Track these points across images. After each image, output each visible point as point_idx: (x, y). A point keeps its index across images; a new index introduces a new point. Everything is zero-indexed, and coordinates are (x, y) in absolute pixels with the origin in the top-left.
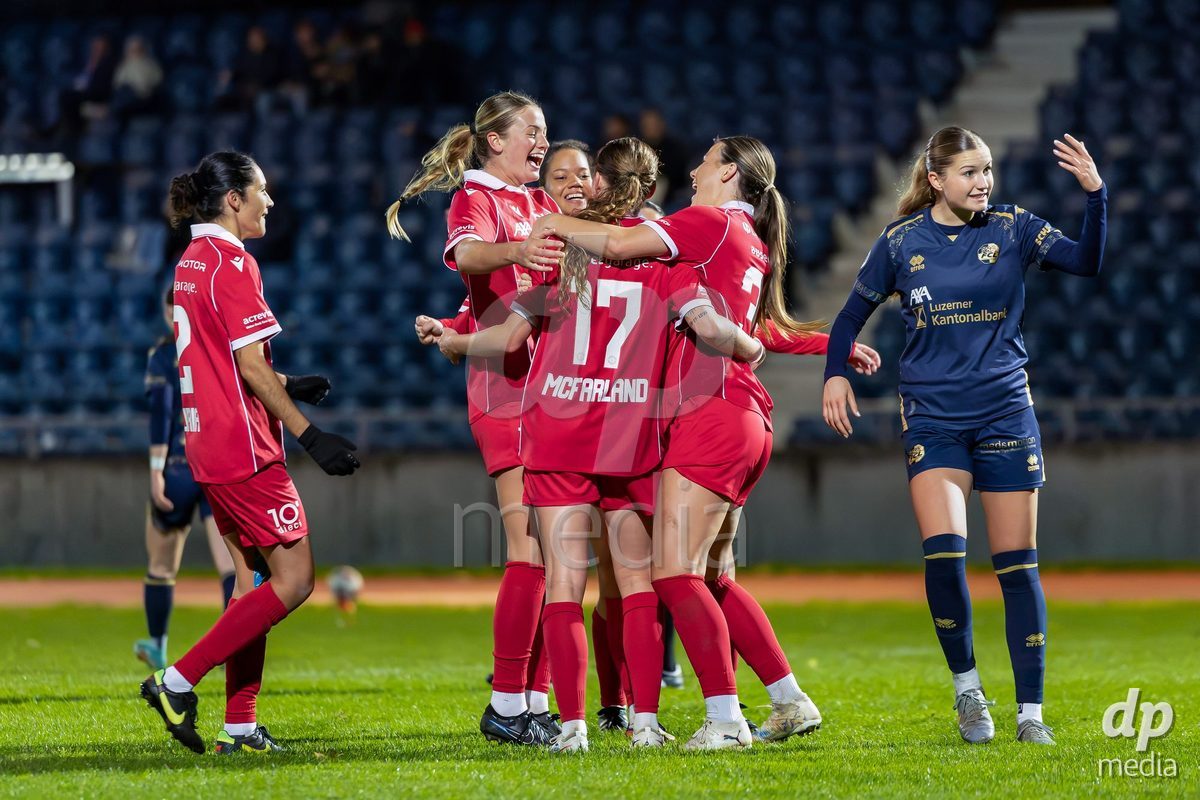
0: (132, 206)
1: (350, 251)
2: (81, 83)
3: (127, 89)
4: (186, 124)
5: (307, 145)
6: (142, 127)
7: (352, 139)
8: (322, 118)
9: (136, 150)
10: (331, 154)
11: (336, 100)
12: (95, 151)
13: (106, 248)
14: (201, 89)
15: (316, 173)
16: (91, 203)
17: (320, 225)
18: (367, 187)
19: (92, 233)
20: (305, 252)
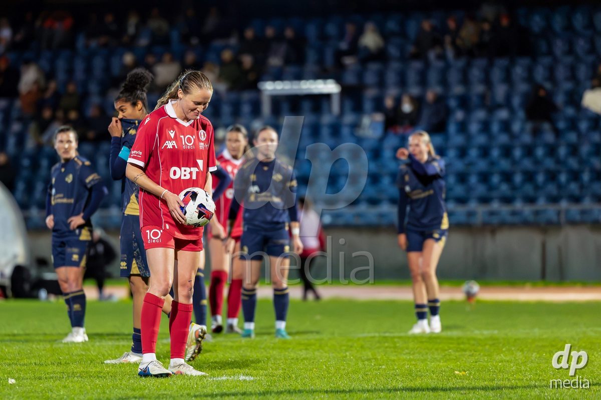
0: (368, 105)
1: (474, 128)
2: (344, 46)
3: (366, 48)
4: (395, 66)
5: (454, 76)
6: (374, 67)
7: (476, 73)
8: (461, 63)
9: (370, 78)
10: (465, 80)
11: (468, 53)
12: (350, 79)
13: (356, 126)
14: (402, 49)
15: (458, 89)
16: (348, 104)
17: (459, 115)
18: (483, 97)
19: (349, 118)
20: (452, 128)
